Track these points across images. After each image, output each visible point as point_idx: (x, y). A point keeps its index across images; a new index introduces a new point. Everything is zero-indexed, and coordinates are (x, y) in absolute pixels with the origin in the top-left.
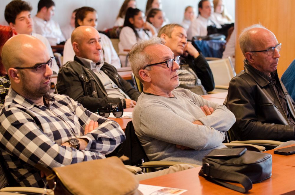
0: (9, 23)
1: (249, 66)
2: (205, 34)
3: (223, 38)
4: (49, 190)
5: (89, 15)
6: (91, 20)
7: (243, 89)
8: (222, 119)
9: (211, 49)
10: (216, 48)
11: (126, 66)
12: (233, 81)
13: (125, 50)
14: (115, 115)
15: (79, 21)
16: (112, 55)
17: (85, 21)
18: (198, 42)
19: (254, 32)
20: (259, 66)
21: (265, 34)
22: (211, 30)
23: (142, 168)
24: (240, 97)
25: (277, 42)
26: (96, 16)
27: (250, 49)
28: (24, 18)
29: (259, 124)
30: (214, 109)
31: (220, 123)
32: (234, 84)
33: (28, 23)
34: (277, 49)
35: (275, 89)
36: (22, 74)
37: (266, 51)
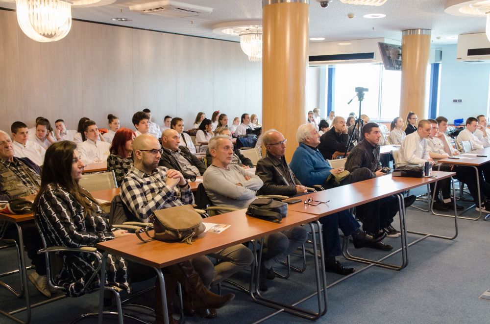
0: (134, 125)
1: (268, 153)
2: (245, 133)
3: (255, 136)
4: (151, 224)
5: (179, 123)
6: (180, 125)
7: (265, 166)
8: (254, 183)
9: (248, 143)
10: (251, 142)
11: (199, 152)
12: (259, 161)
13: (199, 143)
14: (191, 180)
15: (173, 126)
16: (191, 146)
17: (177, 126)
18: (241, 139)
19: (271, 133)
20: (275, 153)
21: (277, 135)
22: (249, 131)
23: (206, 211)
24: (263, 171)
25: (284, 139)
26: (183, 123)
27: (269, 143)
28: (144, 123)
29: (274, 186)
30: (251, 177)
31: (253, 185)
32: (260, 163)
33: (147, 126)
34: (284, 143)
35: (283, 166)
36: (144, 154)
37: (277, 144)
